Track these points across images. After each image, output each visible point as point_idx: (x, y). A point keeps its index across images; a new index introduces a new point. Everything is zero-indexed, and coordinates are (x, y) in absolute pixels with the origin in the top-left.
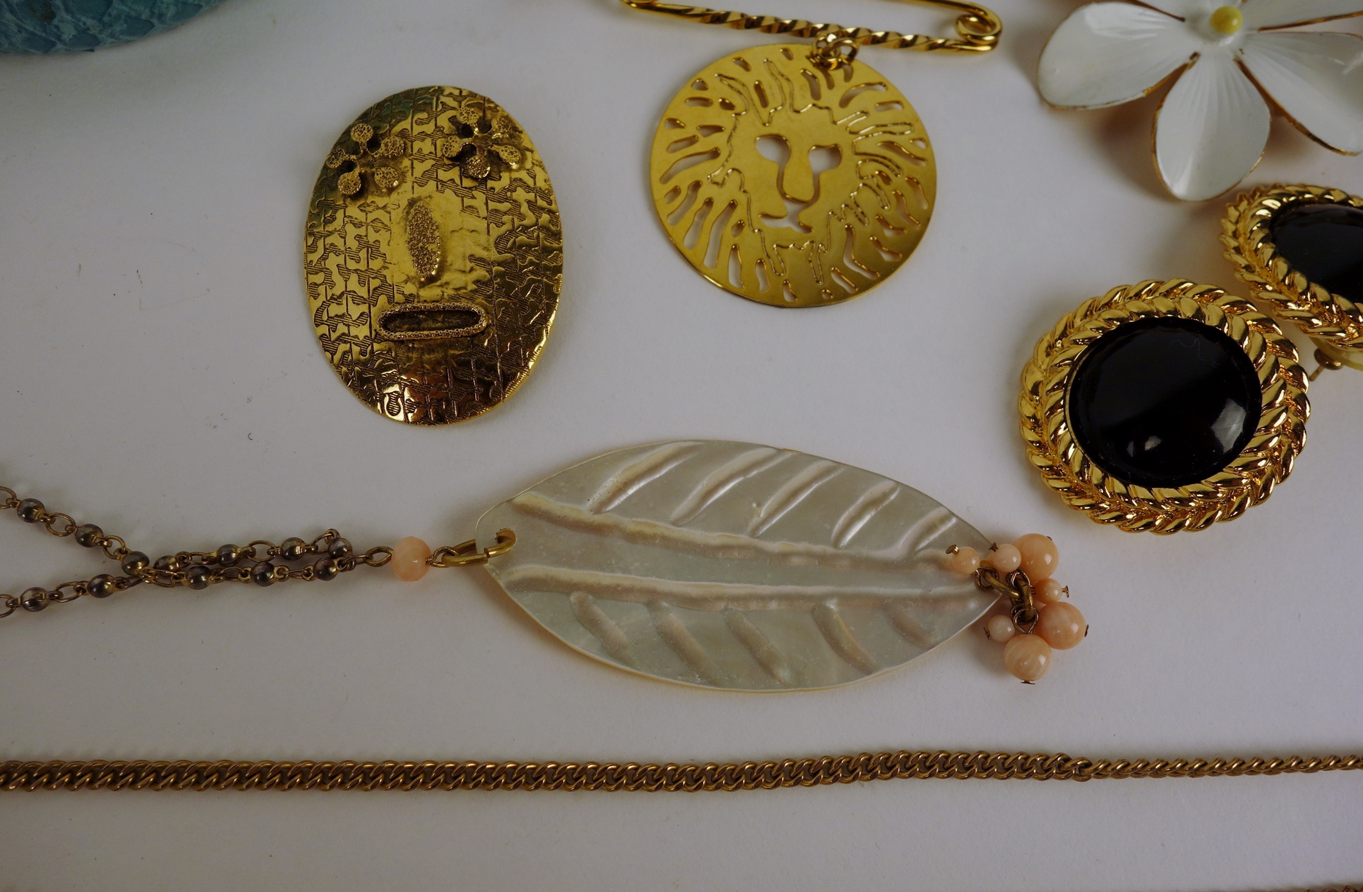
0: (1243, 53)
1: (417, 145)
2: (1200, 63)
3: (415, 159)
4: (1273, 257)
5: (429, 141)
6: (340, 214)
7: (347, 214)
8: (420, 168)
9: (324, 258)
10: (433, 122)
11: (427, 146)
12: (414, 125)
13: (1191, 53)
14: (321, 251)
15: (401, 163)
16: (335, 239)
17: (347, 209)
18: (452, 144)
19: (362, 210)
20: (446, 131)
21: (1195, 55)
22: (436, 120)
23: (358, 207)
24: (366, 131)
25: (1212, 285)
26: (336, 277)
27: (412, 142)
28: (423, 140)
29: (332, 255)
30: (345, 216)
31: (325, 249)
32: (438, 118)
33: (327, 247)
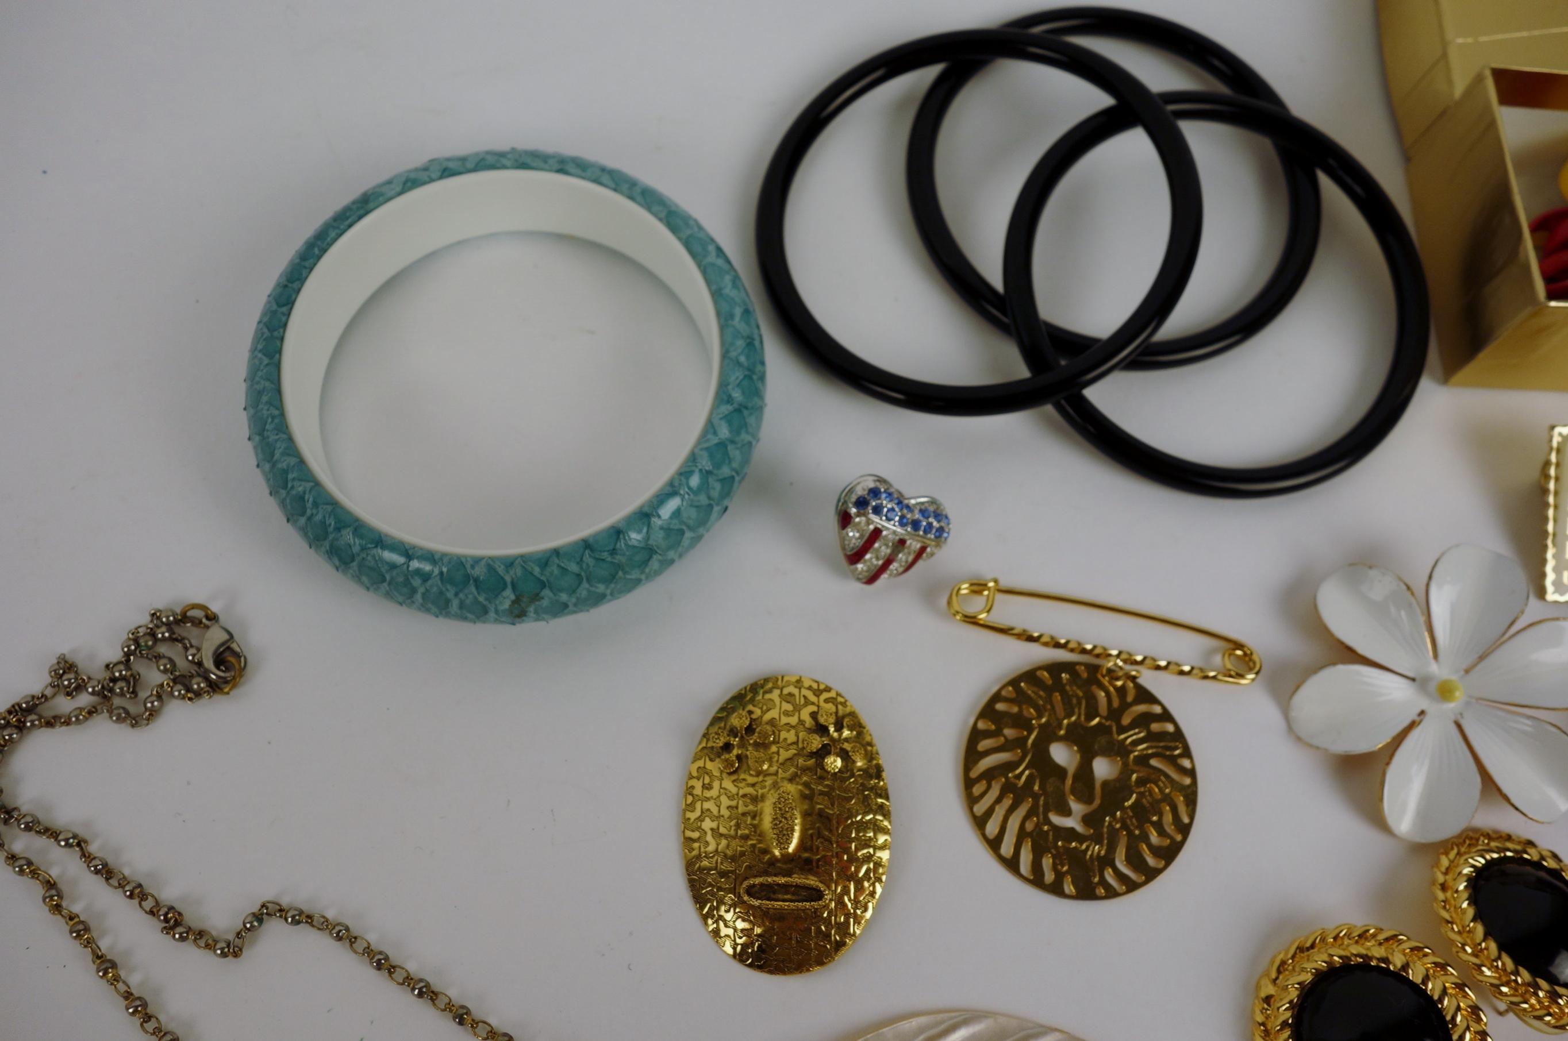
0: (1462, 717)
1: (783, 735)
2: (1427, 721)
3: (782, 748)
4: (1474, 920)
5: (793, 732)
6: (716, 784)
7: (723, 786)
8: (784, 755)
9: (700, 819)
10: (797, 714)
11: (791, 736)
12: (782, 716)
13: (1418, 711)
14: (698, 813)
15: (769, 748)
16: (708, 805)
17: (723, 782)
18: (813, 741)
19: (735, 786)
20: (807, 725)
21: (1422, 713)
22: (799, 714)
23: (734, 781)
24: (744, 719)
25: (1420, 942)
26: (709, 837)
27: (779, 731)
28: (789, 731)
29: (707, 820)
30: (721, 788)
31: (702, 812)
32: (802, 712)
33: (704, 810)
